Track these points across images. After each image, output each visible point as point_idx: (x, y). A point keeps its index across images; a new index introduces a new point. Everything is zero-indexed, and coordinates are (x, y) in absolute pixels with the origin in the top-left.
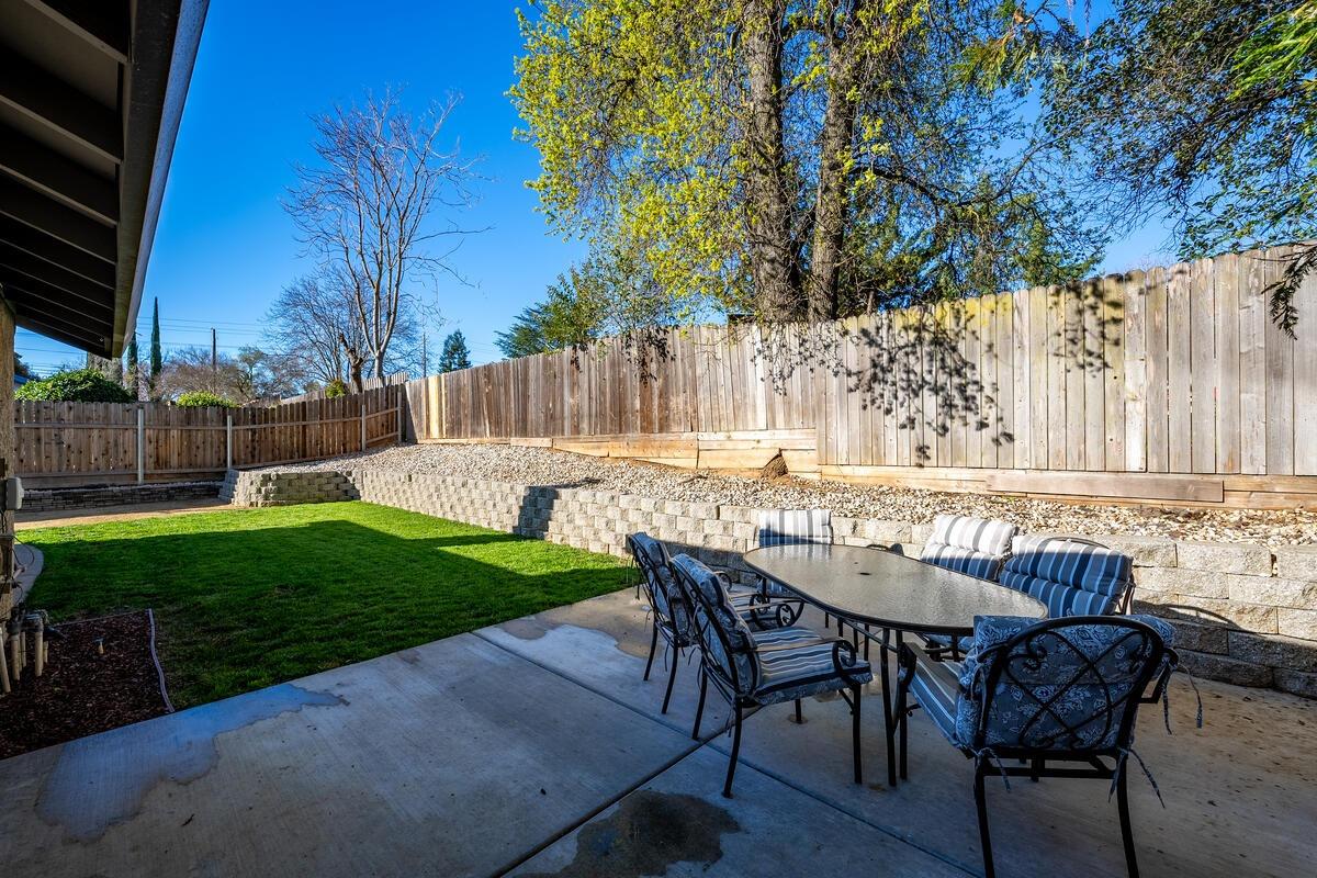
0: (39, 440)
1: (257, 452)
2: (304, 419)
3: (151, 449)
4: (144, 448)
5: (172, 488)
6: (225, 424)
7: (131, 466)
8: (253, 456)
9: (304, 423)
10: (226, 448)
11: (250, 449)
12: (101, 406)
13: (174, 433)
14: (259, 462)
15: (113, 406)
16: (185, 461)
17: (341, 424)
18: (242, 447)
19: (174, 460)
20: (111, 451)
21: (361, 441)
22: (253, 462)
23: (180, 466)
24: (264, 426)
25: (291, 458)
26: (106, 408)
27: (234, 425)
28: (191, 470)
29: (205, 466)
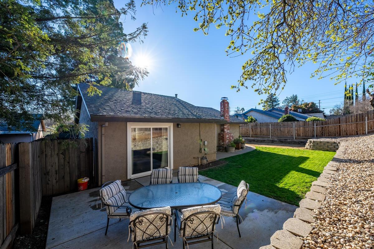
0: (277, 130)
1: (323, 133)
2: (340, 123)
3: (296, 132)
4: (295, 132)
5: (300, 142)
6: (314, 126)
7: (292, 136)
8: (322, 135)
9: (339, 124)
10: (314, 132)
11: (321, 132)
12: (287, 122)
13: (301, 128)
14: (324, 136)
15: (289, 122)
16: (304, 135)
17: (355, 125)
18: (319, 131)
19: (302, 135)
20: (289, 132)
21: (365, 131)
22: (322, 136)
23: (303, 136)
24: (325, 126)
25: (335, 135)
26: (288, 123)
27: (316, 126)
28: (305, 137)
29: (309, 136)
